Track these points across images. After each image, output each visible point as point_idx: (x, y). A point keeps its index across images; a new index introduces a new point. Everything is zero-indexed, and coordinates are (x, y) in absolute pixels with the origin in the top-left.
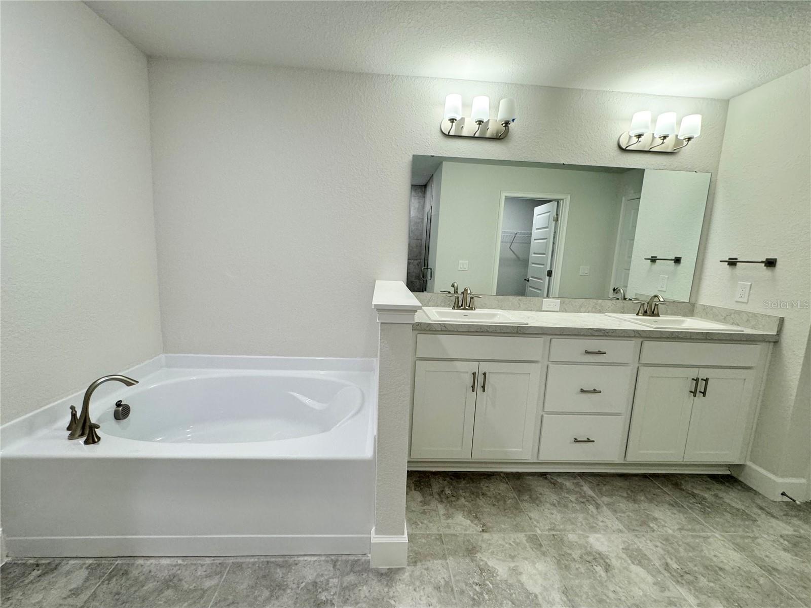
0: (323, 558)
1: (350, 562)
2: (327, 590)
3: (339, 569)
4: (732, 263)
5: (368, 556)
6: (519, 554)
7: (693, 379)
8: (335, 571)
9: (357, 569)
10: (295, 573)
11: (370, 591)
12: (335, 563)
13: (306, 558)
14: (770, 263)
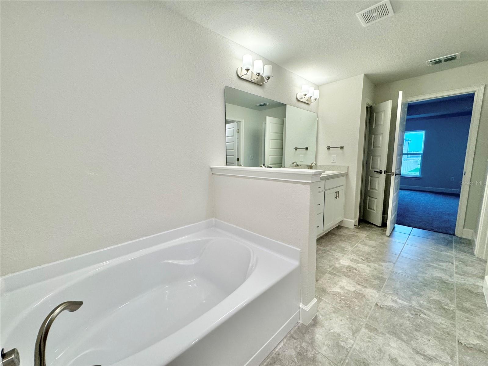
0: (285, 340)
1: (297, 331)
2: (307, 351)
3: (298, 338)
4: (329, 148)
5: (299, 322)
6: (335, 281)
7: (335, 192)
8: (298, 340)
9: (304, 331)
10: (284, 359)
11: (320, 335)
12: (292, 337)
13: (279, 347)
14: (342, 148)
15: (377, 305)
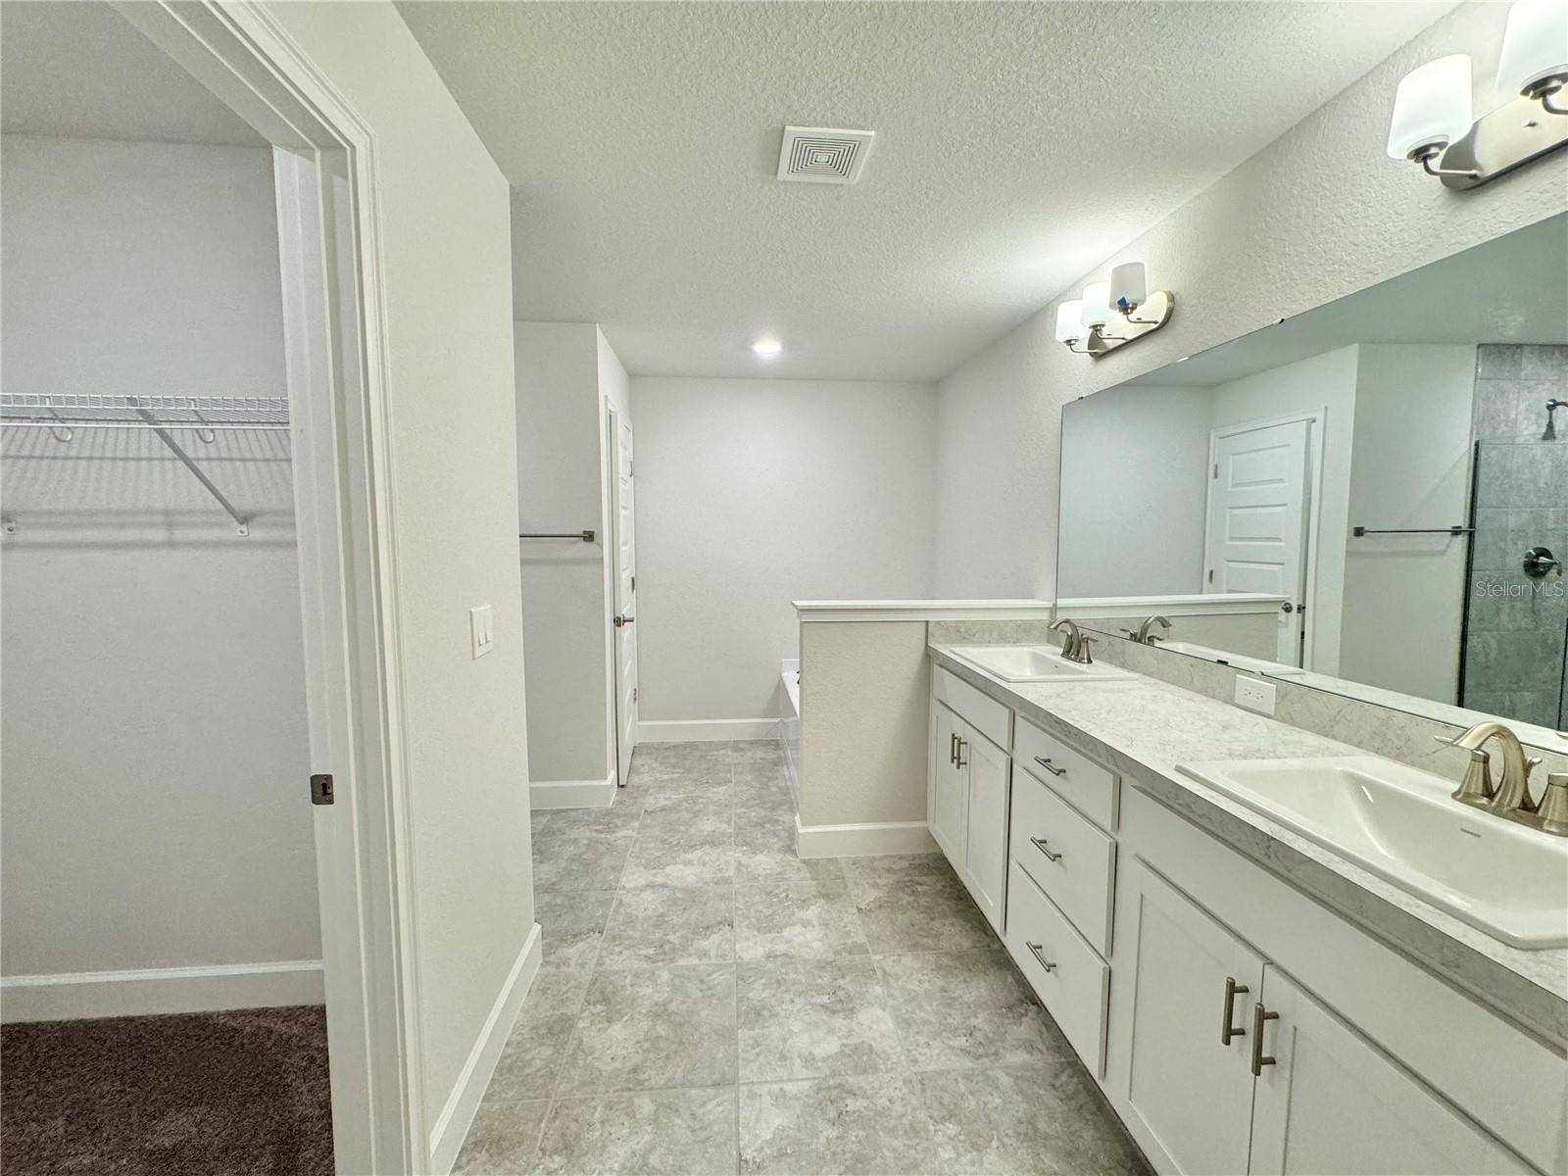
15: (731, 925)
